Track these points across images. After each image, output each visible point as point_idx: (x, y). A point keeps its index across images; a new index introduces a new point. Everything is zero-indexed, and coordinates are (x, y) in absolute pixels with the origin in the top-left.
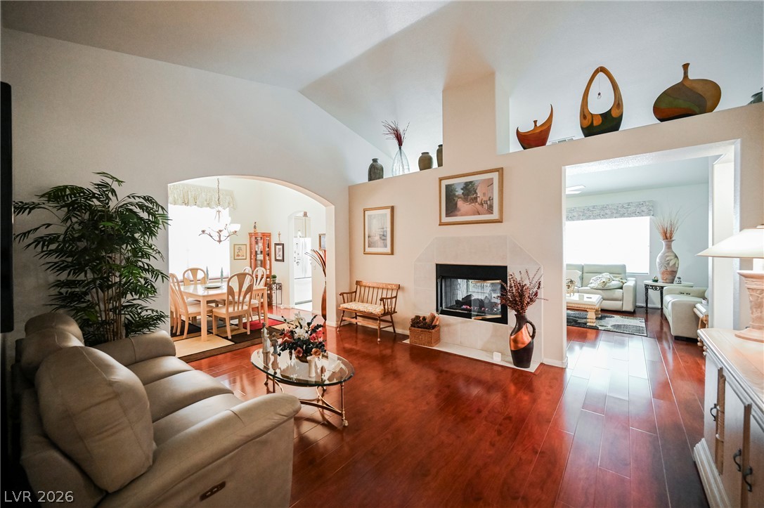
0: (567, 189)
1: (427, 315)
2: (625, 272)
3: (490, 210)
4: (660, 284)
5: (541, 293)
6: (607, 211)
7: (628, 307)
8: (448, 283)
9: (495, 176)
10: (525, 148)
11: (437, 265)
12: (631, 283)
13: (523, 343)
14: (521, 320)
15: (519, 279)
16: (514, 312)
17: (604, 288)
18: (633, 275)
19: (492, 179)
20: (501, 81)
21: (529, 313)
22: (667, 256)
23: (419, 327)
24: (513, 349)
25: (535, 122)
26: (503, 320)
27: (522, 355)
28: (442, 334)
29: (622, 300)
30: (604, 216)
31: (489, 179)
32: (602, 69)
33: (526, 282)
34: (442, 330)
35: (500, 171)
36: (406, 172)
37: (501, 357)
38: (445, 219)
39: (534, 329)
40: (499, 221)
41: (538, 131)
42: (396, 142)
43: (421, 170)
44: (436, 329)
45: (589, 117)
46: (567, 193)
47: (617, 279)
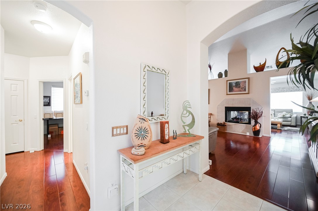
0: (271, 82)
1: (222, 122)
2: (292, 112)
3: (245, 90)
4: (307, 116)
5: (263, 115)
6: (285, 90)
7: (293, 124)
8: (229, 113)
9: (247, 80)
10: (257, 72)
11: (225, 107)
12: (295, 116)
13: (257, 129)
14: (256, 122)
15: (255, 110)
16: (254, 120)
17: (284, 117)
18: (296, 113)
19: (246, 81)
20: (249, 51)
21: (259, 120)
22: (310, 106)
23: (220, 126)
24: (253, 131)
25: (260, 63)
26: (249, 123)
27: (257, 133)
28: (227, 128)
29: (291, 121)
30: (284, 91)
31: (245, 81)
32: (283, 48)
33: (258, 111)
34: (227, 127)
35: (249, 78)
36: (213, 79)
37: (249, 133)
38: (228, 93)
39: (261, 125)
40: (248, 93)
41: (261, 66)
42: (209, 69)
43: (219, 78)
44: (225, 127)
45: (279, 62)
46: (271, 83)
47: (289, 114)
